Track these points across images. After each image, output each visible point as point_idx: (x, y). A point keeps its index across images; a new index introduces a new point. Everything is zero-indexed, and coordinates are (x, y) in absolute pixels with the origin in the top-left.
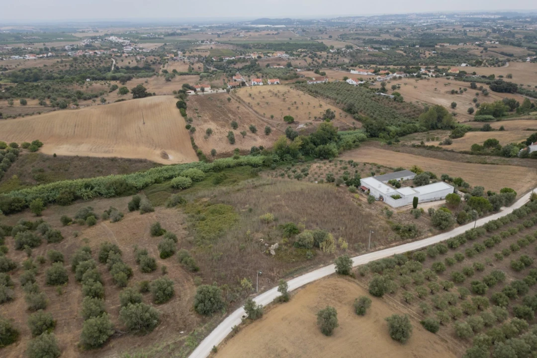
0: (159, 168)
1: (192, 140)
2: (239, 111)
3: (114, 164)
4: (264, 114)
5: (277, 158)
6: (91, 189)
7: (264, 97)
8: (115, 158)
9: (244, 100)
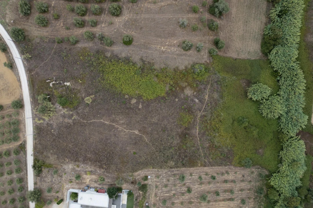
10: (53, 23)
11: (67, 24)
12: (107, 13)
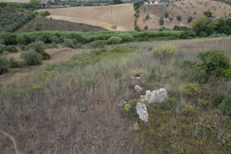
0: (106, 31)
1: (136, 21)
2: (173, 11)
3: (81, 26)
4: (189, 12)
5: (194, 33)
6: (58, 37)
7: (191, 4)
8: (83, 23)
9: (177, 5)
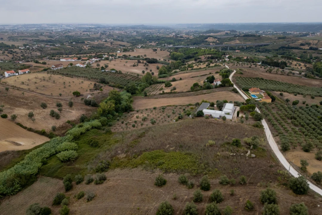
1: (19, 125)
4: (51, 94)
10: (255, 201)
11: (234, 199)
12: (177, 211)
